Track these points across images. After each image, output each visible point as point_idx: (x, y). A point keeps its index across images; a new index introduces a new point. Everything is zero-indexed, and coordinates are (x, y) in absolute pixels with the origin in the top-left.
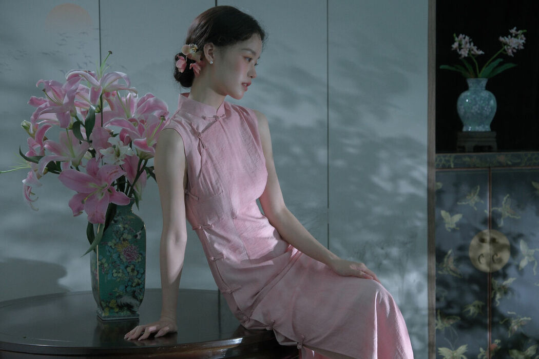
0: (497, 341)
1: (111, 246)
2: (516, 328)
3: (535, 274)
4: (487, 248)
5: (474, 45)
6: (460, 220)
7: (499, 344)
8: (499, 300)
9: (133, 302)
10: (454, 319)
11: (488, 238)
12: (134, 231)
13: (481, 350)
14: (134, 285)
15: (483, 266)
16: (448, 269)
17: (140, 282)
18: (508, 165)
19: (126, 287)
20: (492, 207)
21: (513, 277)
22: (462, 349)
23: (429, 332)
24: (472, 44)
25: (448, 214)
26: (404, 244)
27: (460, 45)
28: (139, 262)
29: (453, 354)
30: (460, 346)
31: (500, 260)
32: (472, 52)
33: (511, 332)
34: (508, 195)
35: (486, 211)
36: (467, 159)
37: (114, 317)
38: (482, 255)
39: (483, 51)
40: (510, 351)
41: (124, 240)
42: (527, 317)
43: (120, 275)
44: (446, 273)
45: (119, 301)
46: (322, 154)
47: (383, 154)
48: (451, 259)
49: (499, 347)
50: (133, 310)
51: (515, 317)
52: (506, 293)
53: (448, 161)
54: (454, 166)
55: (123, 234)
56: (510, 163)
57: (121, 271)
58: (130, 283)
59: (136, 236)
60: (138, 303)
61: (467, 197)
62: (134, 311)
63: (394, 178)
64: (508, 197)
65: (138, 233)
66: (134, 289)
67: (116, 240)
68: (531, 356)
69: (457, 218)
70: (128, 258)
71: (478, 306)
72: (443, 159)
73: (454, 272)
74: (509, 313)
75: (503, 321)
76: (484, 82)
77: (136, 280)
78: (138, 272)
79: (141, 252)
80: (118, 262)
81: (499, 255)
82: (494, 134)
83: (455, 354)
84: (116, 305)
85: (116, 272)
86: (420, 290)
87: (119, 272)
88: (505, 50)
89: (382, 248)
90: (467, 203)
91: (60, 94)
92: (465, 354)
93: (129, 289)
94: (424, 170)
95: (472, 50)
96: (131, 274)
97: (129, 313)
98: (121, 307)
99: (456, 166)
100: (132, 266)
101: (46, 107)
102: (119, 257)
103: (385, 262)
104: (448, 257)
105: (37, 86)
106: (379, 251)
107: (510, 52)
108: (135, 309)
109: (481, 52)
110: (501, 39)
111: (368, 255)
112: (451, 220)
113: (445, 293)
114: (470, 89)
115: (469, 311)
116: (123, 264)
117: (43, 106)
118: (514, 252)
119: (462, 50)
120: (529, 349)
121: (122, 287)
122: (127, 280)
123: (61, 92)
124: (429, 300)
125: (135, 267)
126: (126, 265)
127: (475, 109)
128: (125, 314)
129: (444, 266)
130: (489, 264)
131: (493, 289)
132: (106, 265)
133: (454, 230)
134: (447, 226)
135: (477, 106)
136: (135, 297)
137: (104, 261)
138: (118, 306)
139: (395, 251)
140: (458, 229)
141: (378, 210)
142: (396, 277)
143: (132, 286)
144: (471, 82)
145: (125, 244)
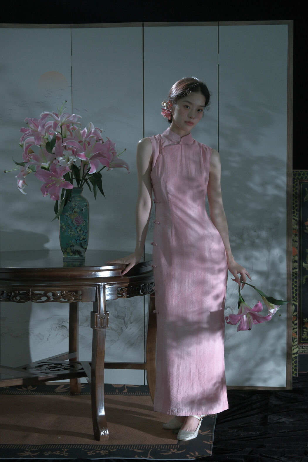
1: (67, 216)
9: (81, 249)
12: (81, 207)
14: (81, 239)
17: (85, 237)
19: (76, 240)
23: (287, 290)
26: (270, 229)
28: (84, 226)
41: (75, 212)
43: (72, 233)
45: (72, 248)
47: (256, 168)
55: (74, 209)
57: (73, 230)
58: (79, 238)
62: (81, 255)
65: (83, 209)
66: (81, 241)
67: (70, 212)
70: (77, 223)
77: (82, 237)
78: (83, 231)
80: (71, 225)
85: (70, 231)
86: (281, 261)
87: (72, 231)
89: (255, 232)
93: (78, 241)
96: (79, 232)
97: (78, 256)
98: (74, 252)
100: (80, 228)
102: (72, 222)
103: (257, 241)
106: (253, 233)
108: (82, 254)
111: (245, 236)
116: (74, 226)
121: (74, 240)
122: (77, 236)
124: (287, 268)
125: (81, 228)
126: (76, 227)
128: (77, 256)
132: (64, 227)
136: (82, 247)
137: (63, 224)
139: (264, 234)
142: (265, 251)
143: (80, 240)
145: (76, 214)
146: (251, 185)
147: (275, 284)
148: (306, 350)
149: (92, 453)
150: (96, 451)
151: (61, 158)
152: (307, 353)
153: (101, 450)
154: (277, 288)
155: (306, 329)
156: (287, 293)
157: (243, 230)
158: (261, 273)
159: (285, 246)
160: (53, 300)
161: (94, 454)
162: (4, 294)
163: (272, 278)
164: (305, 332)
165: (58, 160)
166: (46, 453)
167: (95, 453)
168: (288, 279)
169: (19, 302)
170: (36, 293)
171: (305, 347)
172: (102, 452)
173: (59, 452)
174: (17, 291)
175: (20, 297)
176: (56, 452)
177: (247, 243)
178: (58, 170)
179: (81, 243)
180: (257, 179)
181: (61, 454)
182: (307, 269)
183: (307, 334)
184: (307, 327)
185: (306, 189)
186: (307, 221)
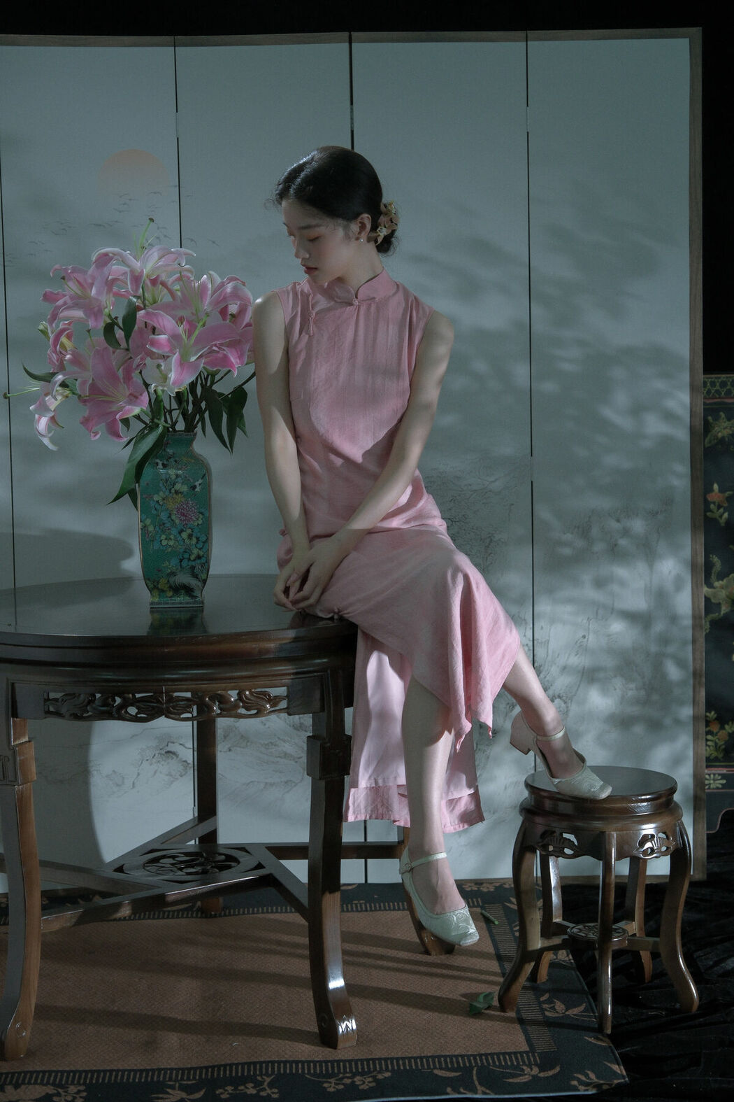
9: (192, 582)
12: (192, 480)
23: (694, 653)
26: (654, 514)
28: (198, 524)
37: (167, 603)
41: (177, 492)
45: (172, 580)
46: (521, 372)
47: (618, 373)
50: (195, 594)
55: (175, 484)
57: (172, 537)
59: (194, 487)
60: (200, 584)
63: (637, 410)
65: (197, 484)
67: (164, 493)
79: (202, 510)
84: (167, 586)
85: (166, 539)
86: (678, 586)
87: (170, 539)
89: (618, 521)
91: (85, 285)
94: (685, 397)
101: (65, 303)
102: (170, 517)
103: (623, 542)
105: (51, 275)
106: (614, 525)
111: (595, 531)
116: (177, 528)
117: (60, 302)
121: (174, 561)
122: (182, 550)
123: (85, 280)
124: (693, 603)
128: (182, 600)
136: (194, 575)
138: (171, 587)
139: (638, 525)
141: (611, 460)
142: (641, 566)
147: (664, 640)
148: (712, 782)
149: (336, 1084)
150: (342, 1078)
152: (713, 789)
153: (354, 1075)
154: (671, 649)
155: (713, 736)
156: (694, 659)
157: (590, 517)
158: (631, 617)
159: (686, 552)
160: (219, 712)
161: (342, 1087)
162: (96, 702)
163: (659, 627)
164: (709, 743)
166: (221, 1091)
167: (343, 1084)
168: (694, 627)
169: (135, 719)
170: (178, 697)
171: (709, 775)
172: (358, 1080)
173: (252, 1088)
174: (129, 693)
175: (138, 708)
176: (247, 1088)
177: (599, 547)
181: (259, 1091)
182: (713, 601)
183: (717, 747)
184: (715, 731)
185: (710, 418)
186: (712, 490)
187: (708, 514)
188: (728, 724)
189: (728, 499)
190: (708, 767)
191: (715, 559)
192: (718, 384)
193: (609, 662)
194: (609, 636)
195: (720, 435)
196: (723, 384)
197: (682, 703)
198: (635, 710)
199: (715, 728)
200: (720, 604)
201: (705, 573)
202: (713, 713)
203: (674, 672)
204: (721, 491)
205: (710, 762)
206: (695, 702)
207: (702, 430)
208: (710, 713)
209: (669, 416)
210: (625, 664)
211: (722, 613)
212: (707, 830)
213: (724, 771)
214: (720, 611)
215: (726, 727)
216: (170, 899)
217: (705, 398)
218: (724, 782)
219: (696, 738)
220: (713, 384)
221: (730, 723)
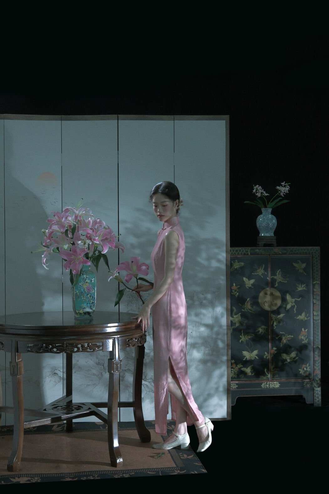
0: (275, 349)
1: (81, 285)
2: (285, 341)
3: (295, 312)
4: (268, 298)
5: (264, 191)
6: (254, 283)
7: (275, 350)
8: (276, 325)
10: (251, 335)
11: (269, 293)
12: (91, 279)
13: (266, 353)
15: (266, 307)
16: (248, 309)
17: (93, 302)
18: (279, 254)
19: (87, 304)
20: (271, 276)
21: (283, 314)
22: (256, 352)
24: (263, 190)
25: (247, 279)
27: (256, 191)
28: (93, 292)
29: (250, 355)
30: (254, 351)
31: (276, 304)
32: (263, 194)
33: (282, 343)
34: (280, 270)
35: (268, 278)
36: (258, 250)
37: (82, 317)
38: (266, 301)
39: (268, 194)
40: (282, 354)
41: (86, 282)
42: (291, 335)
43: (85, 298)
44: (246, 311)
48: (249, 304)
49: (276, 352)
51: (284, 335)
52: (279, 322)
53: (248, 251)
54: (250, 254)
55: (86, 280)
56: (280, 253)
57: (85, 296)
58: (89, 302)
60: (93, 311)
61: (258, 271)
62: (90, 315)
64: (280, 271)
65: (93, 280)
67: (83, 283)
68: (293, 357)
69: (252, 281)
70: (88, 291)
71: (264, 329)
72: (244, 250)
73: (250, 310)
74: (281, 333)
75: (278, 337)
76: (270, 210)
77: (92, 301)
78: (93, 297)
79: (94, 288)
80: (83, 293)
81: (275, 302)
82: (275, 237)
83: (251, 355)
84: (83, 312)
88: (279, 193)
90: (257, 273)
92: (257, 355)
93: (88, 305)
95: (263, 193)
96: (89, 298)
97: (88, 316)
99: (251, 254)
100: (90, 295)
101: (55, 223)
102: (84, 290)
104: (247, 303)
107: (282, 194)
109: (267, 194)
110: (278, 188)
112: (249, 283)
113: (246, 322)
114: (263, 214)
115: (259, 331)
117: (53, 222)
118: (284, 300)
119: (257, 193)
120: (292, 354)
123: (61, 216)
126: (87, 294)
127: (264, 224)
128: (86, 316)
129: (245, 307)
130: (270, 306)
131: (272, 320)
132: (78, 294)
133: (250, 288)
134: (247, 286)
135: (265, 223)
136: (91, 309)
137: (77, 292)
140: (253, 287)
144: (263, 210)
145: (87, 284)
146: (199, 260)
147: (218, 333)
148: (233, 386)
151: (80, 242)
152: (234, 389)
154: (220, 337)
155: (233, 369)
156: (227, 340)
158: (208, 326)
159: (225, 305)
160: (81, 350)
162: (44, 347)
163: (216, 329)
164: (232, 372)
165: (77, 243)
168: (227, 329)
171: (232, 384)
177: (197, 303)
178: (78, 251)
179: (91, 306)
180: (204, 255)
182: (233, 322)
183: (235, 373)
184: (234, 367)
185: (232, 262)
186: (233, 285)
187: (232, 293)
188: (238, 364)
189: (238, 288)
190: (232, 381)
191: (234, 308)
192: (235, 251)
193: (200, 341)
194: (200, 332)
195: (236, 267)
196: (237, 251)
197: (223, 355)
198: (208, 358)
199: (234, 366)
200: (236, 323)
201: (231, 312)
202: (233, 361)
203: (221, 345)
204: (236, 286)
205: (233, 379)
206: (227, 355)
207: (230, 266)
208: (232, 360)
209: (219, 261)
210: (205, 342)
211: (236, 326)
212: (232, 404)
213: (237, 382)
214: (235, 325)
215: (238, 366)
216: (62, 418)
217: (231, 255)
218: (237, 386)
219: (228, 367)
220: (233, 251)
221: (239, 364)
